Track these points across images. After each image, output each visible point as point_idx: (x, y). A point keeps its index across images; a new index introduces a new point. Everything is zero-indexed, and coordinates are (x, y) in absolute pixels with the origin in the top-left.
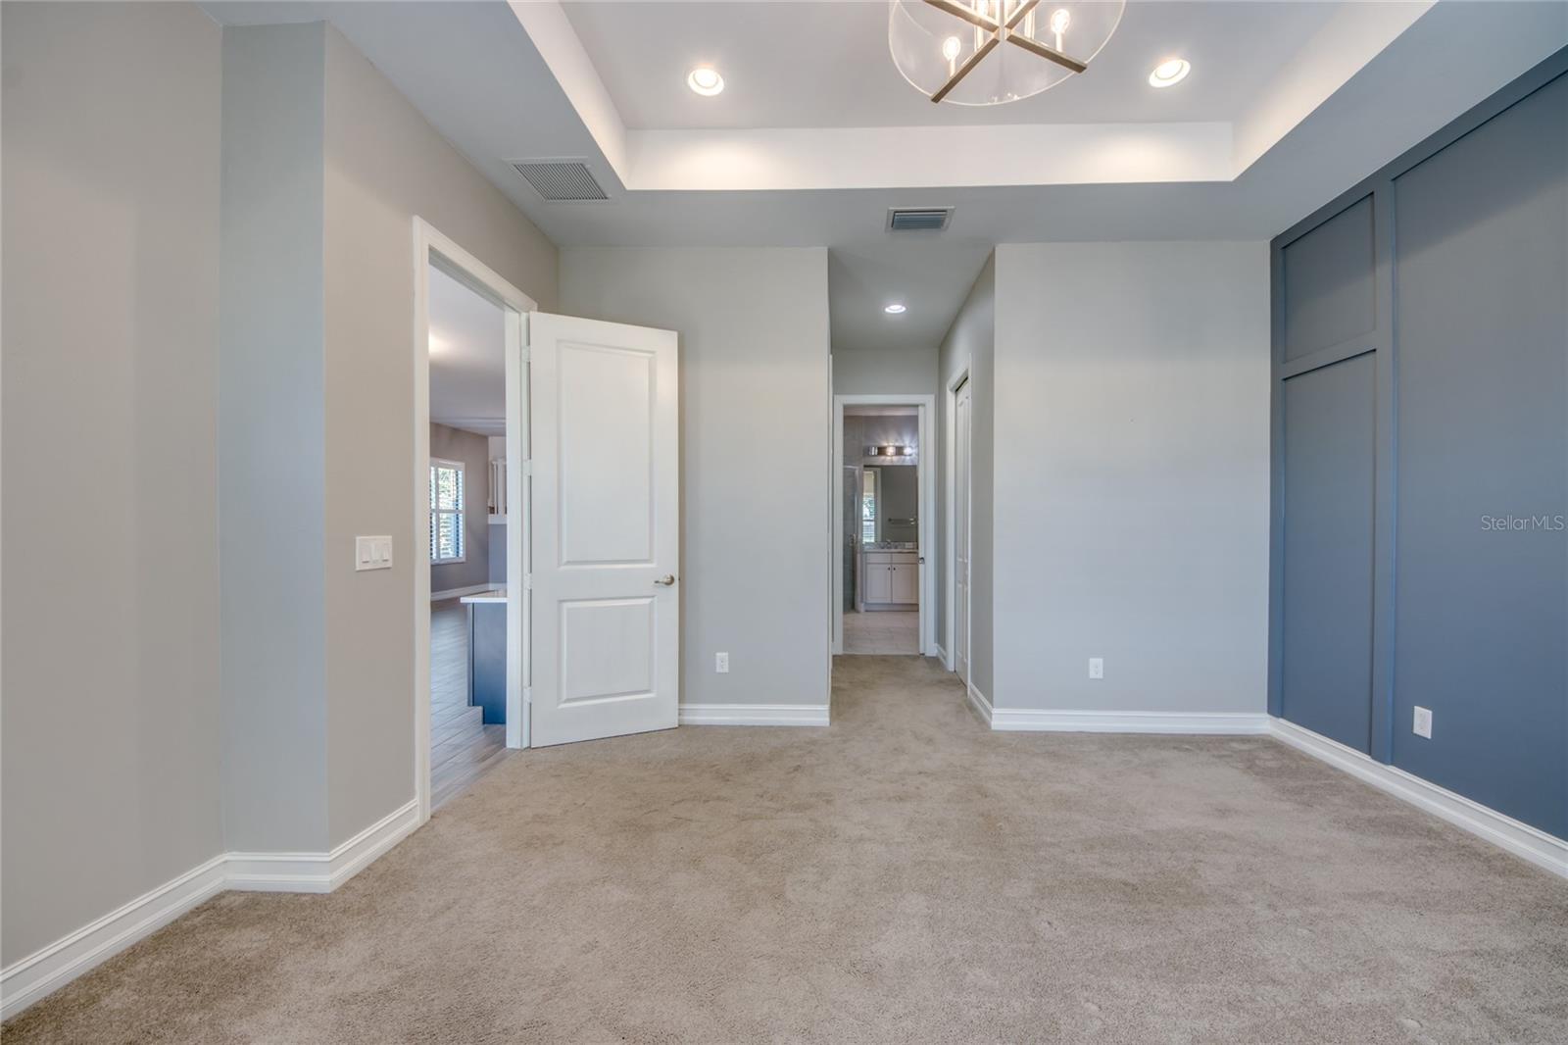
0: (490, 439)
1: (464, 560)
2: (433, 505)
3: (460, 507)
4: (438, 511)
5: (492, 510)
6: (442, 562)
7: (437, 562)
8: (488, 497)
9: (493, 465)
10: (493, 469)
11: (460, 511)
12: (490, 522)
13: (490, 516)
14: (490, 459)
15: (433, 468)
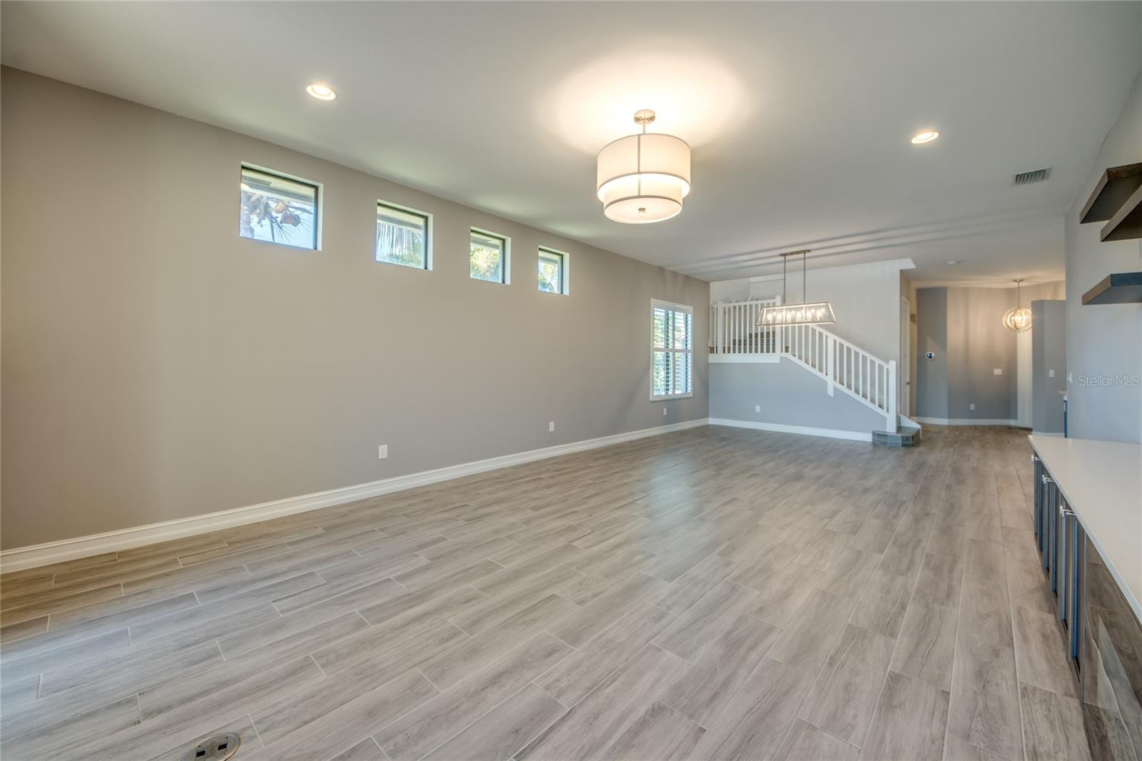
0: (711, 284)
1: (691, 395)
2: (670, 347)
3: (689, 347)
4: (675, 351)
5: (712, 350)
6: (676, 398)
7: (673, 397)
8: (709, 338)
9: (713, 308)
10: (713, 313)
11: (689, 351)
12: (710, 361)
13: (710, 355)
14: (711, 304)
15: (670, 312)
